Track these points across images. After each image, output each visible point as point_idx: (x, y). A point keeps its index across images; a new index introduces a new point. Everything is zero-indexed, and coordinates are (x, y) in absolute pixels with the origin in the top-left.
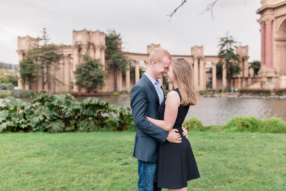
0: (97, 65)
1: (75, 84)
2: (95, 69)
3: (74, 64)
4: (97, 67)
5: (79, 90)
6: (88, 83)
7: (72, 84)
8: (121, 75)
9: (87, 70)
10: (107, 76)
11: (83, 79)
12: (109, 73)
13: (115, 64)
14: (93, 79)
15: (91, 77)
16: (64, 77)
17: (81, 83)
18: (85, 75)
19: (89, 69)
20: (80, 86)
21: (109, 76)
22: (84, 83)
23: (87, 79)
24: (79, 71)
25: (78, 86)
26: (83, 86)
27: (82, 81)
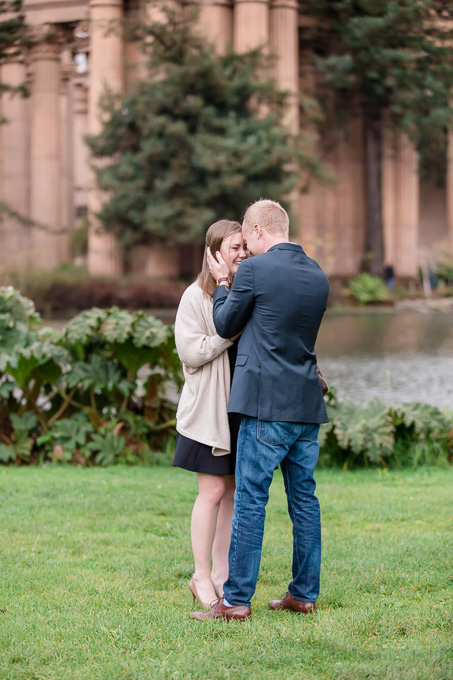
0: (244, 94)
1: (96, 223)
2: (230, 121)
3: (96, 90)
4: (242, 111)
5: (127, 266)
6: (180, 214)
7: (79, 224)
8: (411, 157)
9: (179, 127)
10: (310, 167)
11: (149, 188)
12: (327, 147)
13: (366, 87)
14: (213, 188)
15: (202, 176)
16: (28, 174)
17: (135, 216)
18: (161, 164)
19: (191, 120)
20: (129, 236)
21: (328, 171)
22: (157, 213)
23: (175, 192)
24: (123, 135)
25: (119, 236)
26: (147, 239)
27: (141, 206)
